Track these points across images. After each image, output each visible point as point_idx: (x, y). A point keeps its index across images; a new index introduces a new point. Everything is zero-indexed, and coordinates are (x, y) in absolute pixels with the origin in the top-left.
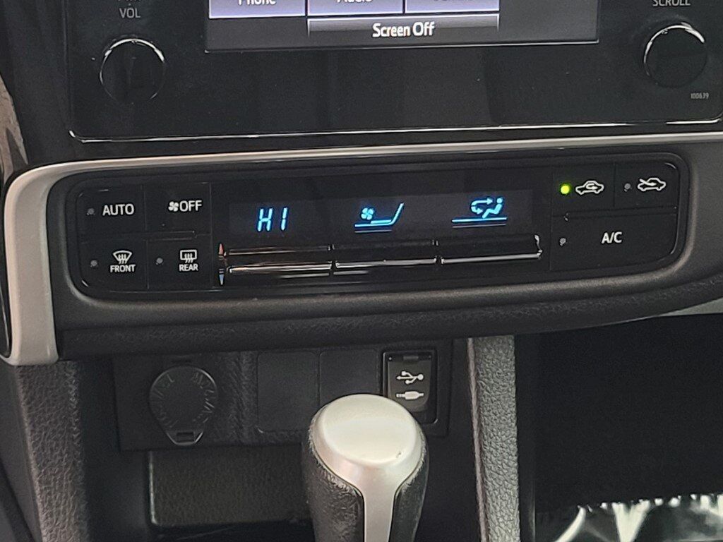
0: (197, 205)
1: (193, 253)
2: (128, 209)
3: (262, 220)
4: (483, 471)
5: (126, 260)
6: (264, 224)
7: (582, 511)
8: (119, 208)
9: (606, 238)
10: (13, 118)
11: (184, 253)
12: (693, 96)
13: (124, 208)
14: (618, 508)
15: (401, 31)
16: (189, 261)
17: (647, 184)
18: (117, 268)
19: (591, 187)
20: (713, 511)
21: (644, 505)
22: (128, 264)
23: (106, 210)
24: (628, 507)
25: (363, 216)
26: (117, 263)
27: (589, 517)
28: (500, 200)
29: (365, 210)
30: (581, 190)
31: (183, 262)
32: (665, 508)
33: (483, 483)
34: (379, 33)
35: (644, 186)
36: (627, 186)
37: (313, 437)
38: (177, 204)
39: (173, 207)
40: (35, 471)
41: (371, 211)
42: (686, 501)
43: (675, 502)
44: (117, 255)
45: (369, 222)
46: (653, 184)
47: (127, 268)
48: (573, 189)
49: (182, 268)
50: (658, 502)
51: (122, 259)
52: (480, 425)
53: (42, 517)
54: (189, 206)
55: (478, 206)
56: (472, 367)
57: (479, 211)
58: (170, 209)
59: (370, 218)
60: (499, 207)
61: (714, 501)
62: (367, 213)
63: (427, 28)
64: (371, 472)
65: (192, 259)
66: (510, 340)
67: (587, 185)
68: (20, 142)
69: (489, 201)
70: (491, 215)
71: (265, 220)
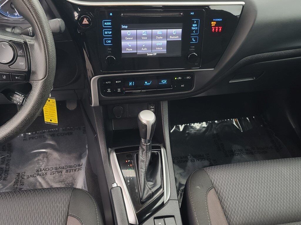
2: (110, 82)
4: (163, 121)
7: (175, 126)
8: (108, 82)
9: (182, 86)
10: (92, 69)
12: (195, 64)
14: (180, 126)
15: (151, 55)
16: (119, 90)
17: (188, 78)
18: (108, 92)
19: (180, 78)
20: (193, 125)
21: (184, 125)
23: (106, 83)
24: (181, 126)
27: (176, 127)
32: (187, 125)
33: (163, 123)
34: (148, 55)
36: (185, 78)
37: (139, 116)
39: (117, 82)
40: (96, 123)
42: (190, 124)
43: (188, 125)
47: (110, 91)
48: (177, 79)
49: (118, 91)
50: (186, 125)
51: (109, 90)
52: (163, 114)
53: (97, 129)
54: (119, 82)
56: (161, 105)
61: (194, 124)
62: (146, 83)
63: (155, 54)
64: (148, 122)
66: (167, 102)
67: (179, 78)
68: (93, 72)
69: (164, 80)
71: (130, 84)
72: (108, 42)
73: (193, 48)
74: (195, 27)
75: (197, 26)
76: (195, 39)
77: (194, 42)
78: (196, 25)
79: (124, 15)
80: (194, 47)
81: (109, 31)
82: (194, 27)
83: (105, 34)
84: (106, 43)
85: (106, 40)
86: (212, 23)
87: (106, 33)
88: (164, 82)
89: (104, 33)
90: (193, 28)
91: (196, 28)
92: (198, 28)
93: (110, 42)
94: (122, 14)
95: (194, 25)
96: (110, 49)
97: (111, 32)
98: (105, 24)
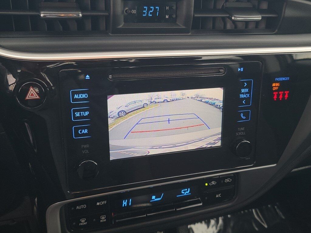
0: (105, 202)
1: (105, 216)
3: (124, 203)
5: (84, 221)
6: (125, 205)
8: (82, 206)
9: (217, 196)
11: (102, 217)
12: (246, 159)
13: (83, 206)
16: (103, 219)
18: (81, 224)
22: (85, 222)
23: (78, 208)
25: (153, 198)
26: (81, 222)
28: (189, 189)
29: (153, 197)
30: (211, 184)
31: (102, 219)
35: (227, 181)
36: (222, 181)
38: (99, 203)
39: (98, 204)
41: (155, 197)
44: (81, 220)
45: (154, 200)
46: (228, 180)
47: (85, 224)
48: (208, 184)
49: (101, 221)
51: (83, 221)
54: (103, 203)
55: (183, 191)
57: (184, 193)
58: (97, 204)
59: (154, 198)
60: (189, 191)
62: (154, 197)
65: (104, 218)
67: (212, 182)
69: (186, 190)
70: (187, 193)
72: (81, 132)
73: (242, 131)
74: (246, 93)
75: (249, 92)
76: (246, 114)
77: (243, 119)
78: (247, 90)
79: (114, 76)
80: (243, 129)
81: (85, 110)
82: (243, 93)
83: (75, 118)
84: (77, 134)
85: (77, 130)
86: (274, 85)
87: (78, 114)
88: (186, 192)
89: (74, 115)
90: (242, 96)
91: (247, 96)
92: (250, 95)
93: (86, 131)
94: (110, 76)
95: (243, 91)
96: (85, 146)
97: (87, 113)
98: (76, 96)
